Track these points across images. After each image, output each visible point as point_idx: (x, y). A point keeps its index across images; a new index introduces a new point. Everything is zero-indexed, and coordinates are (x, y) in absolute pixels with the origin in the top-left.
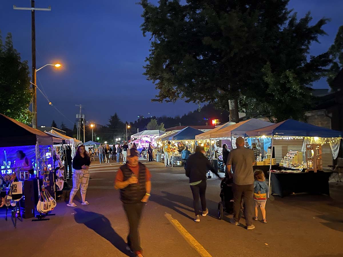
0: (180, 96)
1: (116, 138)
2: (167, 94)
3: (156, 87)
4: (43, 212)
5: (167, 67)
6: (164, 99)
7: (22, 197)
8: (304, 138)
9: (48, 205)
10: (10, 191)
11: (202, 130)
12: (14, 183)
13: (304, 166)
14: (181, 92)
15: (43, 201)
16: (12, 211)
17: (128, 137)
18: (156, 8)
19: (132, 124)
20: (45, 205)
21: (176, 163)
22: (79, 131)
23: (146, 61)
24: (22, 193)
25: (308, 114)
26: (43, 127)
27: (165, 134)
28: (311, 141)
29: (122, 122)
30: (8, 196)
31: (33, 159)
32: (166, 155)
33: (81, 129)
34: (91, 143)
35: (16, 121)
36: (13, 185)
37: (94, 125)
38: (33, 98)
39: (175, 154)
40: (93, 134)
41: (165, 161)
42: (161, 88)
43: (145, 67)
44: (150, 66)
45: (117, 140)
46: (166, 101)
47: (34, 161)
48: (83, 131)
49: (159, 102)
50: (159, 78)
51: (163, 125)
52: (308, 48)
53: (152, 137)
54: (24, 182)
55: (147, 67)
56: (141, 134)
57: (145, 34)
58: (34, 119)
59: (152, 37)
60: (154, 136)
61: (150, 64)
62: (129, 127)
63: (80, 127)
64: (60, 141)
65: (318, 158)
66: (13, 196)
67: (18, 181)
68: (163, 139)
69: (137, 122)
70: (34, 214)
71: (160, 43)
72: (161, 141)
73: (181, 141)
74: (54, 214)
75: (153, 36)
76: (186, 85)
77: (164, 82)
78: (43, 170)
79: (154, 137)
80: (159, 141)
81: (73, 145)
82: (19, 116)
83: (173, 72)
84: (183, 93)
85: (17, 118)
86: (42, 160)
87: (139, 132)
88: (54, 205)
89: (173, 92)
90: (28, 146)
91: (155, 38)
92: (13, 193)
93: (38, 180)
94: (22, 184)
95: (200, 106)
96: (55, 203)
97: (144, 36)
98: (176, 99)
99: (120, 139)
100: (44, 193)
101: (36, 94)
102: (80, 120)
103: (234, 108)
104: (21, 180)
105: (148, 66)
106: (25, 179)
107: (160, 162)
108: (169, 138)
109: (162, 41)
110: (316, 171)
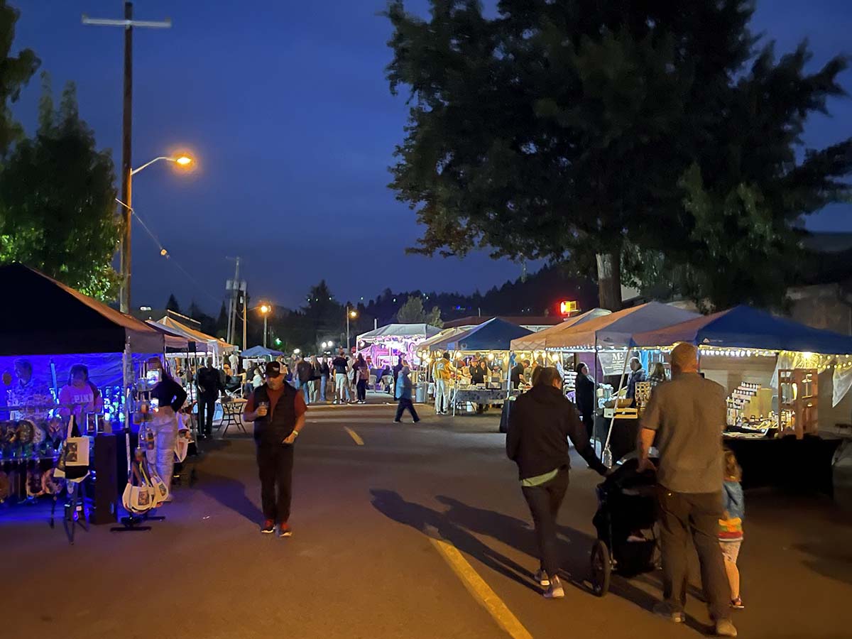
0: (476, 243)
1: (322, 341)
2: (445, 237)
3: (417, 219)
4: (135, 509)
5: (446, 169)
6: (437, 248)
7: (89, 473)
8: (778, 354)
9: (148, 495)
10: (62, 458)
11: (530, 328)
12: (70, 440)
13: (773, 423)
14: (477, 233)
15: (137, 486)
16: (66, 505)
17: (350, 340)
18: (425, 24)
19: (361, 309)
20: (141, 494)
21: (464, 407)
22: (231, 320)
23: (395, 155)
24: (88, 465)
25: (794, 295)
26: (145, 309)
27: (439, 335)
28: (795, 364)
29: (338, 303)
30: (56, 469)
31: (117, 385)
32: (438, 387)
33: (236, 316)
34: (260, 352)
35: (81, 294)
36: (68, 444)
37: (270, 307)
38: (122, 240)
39: (461, 385)
40: (265, 330)
41: (437, 401)
42: (431, 221)
43: (393, 169)
44: (404, 165)
45: (324, 345)
46: (442, 252)
47: (120, 390)
48: (243, 321)
49: (423, 255)
50: (427, 198)
51: (437, 312)
52: (801, 130)
53: (409, 341)
54: (95, 439)
55: (397, 170)
56: (382, 332)
57: (397, 88)
58: (123, 290)
59: (413, 96)
60: (413, 339)
61: (404, 163)
62: (354, 314)
63: (235, 311)
64: (181, 343)
65: (809, 405)
66: (67, 469)
67: (80, 436)
68: (434, 347)
69: (375, 302)
70: (116, 515)
71: (432, 112)
72: (429, 352)
73: (477, 353)
74: (163, 518)
75: (414, 92)
76: (492, 215)
77: (438, 206)
78: (140, 410)
79: (414, 342)
80: (424, 351)
81: (216, 354)
82: (88, 281)
83: (462, 184)
84: (484, 234)
85: (84, 286)
86: (137, 387)
87: (377, 328)
88: (163, 495)
89: (458, 233)
90: (108, 355)
91: (419, 99)
92: (68, 464)
93: (127, 435)
94: (90, 442)
95: (525, 267)
96: (165, 490)
97: (393, 94)
98: (465, 250)
99: (331, 344)
100: (141, 465)
101: (130, 229)
102: (236, 294)
103: (610, 276)
104: (89, 434)
105: (400, 167)
106: (97, 432)
107: (426, 403)
108: (449, 344)
109: (437, 106)
110: (800, 437)
